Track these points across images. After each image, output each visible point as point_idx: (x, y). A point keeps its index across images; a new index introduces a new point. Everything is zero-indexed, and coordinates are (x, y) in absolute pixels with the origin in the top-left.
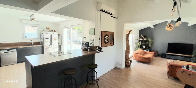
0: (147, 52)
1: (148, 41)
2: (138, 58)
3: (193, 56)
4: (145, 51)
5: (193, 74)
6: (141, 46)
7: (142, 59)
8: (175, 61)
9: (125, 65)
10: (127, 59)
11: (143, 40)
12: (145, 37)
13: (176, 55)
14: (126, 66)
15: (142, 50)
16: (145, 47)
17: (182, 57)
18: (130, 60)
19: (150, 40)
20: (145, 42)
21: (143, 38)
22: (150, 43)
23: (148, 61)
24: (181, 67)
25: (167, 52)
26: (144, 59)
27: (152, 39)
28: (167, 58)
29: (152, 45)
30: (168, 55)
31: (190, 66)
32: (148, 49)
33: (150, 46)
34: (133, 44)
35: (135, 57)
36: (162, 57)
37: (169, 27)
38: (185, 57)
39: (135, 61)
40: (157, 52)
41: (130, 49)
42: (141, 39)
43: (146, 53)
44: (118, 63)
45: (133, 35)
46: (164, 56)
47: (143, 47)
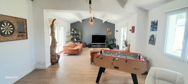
0: (78, 44)
1: (78, 34)
2: (68, 51)
3: (106, 43)
4: (76, 43)
5: (104, 57)
6: (72, 39)
7: (72, 51)
8: (95, 49)
9: (51, 62)
10: (54, 54)
11: (74, 33)
12: (75, 31)
13: (97, 44)
14: (53, 63)
15: (73, 43)
16: (76, 40)
17: (100, 45)
18: (57, 55)
19: (80, 33)
20: (76, 35)
21: (73, 32)
22: (80, 36)
23: (76, 52)
24: (97, 53)
25: (92, 43)
26: (74, 51)
27: (81, 33)
28: (92, 47)
29: (81, 37)
30: (93, 45)
31: (103, 51)
32: (79, 41)
33: (80, 38)
34: (64, 38)
35: (65, 50)
36: (89, 47)
37: (91, 21)
38: (102, 45)
39: (65, 55)
40: (86, 43)
41: (57, 42)
42: (72, 33)
43: (76, 45)
44: (39, 63)
45: (64, 27)
46: (90, 46)
47: (74, 40)
